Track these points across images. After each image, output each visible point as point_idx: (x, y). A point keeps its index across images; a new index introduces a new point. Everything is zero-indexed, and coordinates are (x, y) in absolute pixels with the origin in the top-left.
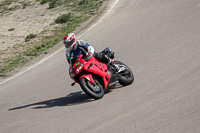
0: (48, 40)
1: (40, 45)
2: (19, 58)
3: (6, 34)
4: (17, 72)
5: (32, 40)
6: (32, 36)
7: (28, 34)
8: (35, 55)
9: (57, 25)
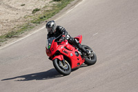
0: (48, 13)
1: (42, 16)
2: (28, 25)
3: (19, 8)
4: (27, 34)
5: (37, 13)
6: (37, 10)
7: (34, 8)
8: (39, 23)
9: (54, 2)
